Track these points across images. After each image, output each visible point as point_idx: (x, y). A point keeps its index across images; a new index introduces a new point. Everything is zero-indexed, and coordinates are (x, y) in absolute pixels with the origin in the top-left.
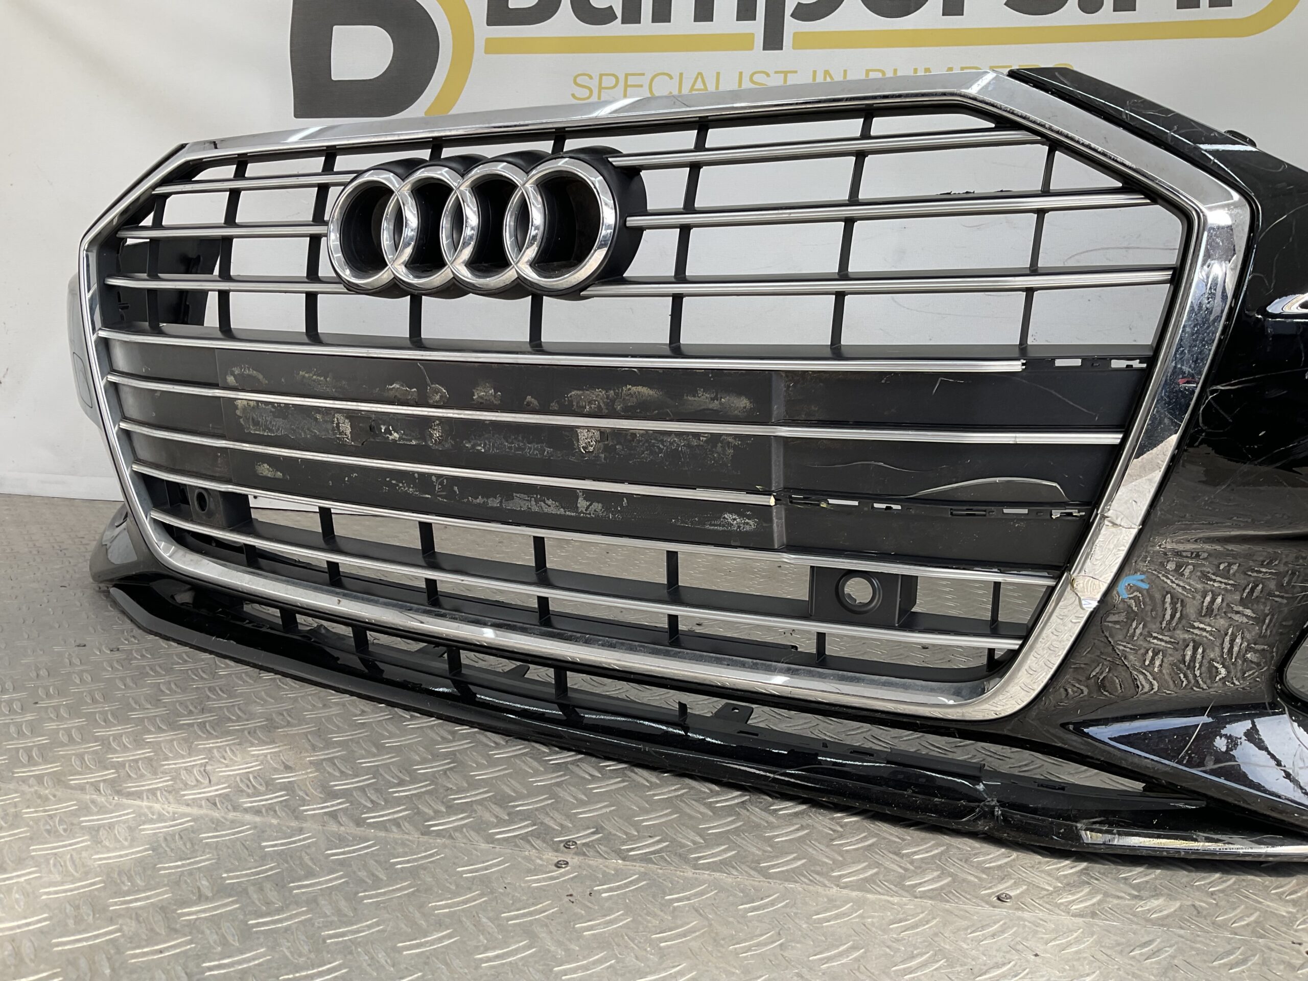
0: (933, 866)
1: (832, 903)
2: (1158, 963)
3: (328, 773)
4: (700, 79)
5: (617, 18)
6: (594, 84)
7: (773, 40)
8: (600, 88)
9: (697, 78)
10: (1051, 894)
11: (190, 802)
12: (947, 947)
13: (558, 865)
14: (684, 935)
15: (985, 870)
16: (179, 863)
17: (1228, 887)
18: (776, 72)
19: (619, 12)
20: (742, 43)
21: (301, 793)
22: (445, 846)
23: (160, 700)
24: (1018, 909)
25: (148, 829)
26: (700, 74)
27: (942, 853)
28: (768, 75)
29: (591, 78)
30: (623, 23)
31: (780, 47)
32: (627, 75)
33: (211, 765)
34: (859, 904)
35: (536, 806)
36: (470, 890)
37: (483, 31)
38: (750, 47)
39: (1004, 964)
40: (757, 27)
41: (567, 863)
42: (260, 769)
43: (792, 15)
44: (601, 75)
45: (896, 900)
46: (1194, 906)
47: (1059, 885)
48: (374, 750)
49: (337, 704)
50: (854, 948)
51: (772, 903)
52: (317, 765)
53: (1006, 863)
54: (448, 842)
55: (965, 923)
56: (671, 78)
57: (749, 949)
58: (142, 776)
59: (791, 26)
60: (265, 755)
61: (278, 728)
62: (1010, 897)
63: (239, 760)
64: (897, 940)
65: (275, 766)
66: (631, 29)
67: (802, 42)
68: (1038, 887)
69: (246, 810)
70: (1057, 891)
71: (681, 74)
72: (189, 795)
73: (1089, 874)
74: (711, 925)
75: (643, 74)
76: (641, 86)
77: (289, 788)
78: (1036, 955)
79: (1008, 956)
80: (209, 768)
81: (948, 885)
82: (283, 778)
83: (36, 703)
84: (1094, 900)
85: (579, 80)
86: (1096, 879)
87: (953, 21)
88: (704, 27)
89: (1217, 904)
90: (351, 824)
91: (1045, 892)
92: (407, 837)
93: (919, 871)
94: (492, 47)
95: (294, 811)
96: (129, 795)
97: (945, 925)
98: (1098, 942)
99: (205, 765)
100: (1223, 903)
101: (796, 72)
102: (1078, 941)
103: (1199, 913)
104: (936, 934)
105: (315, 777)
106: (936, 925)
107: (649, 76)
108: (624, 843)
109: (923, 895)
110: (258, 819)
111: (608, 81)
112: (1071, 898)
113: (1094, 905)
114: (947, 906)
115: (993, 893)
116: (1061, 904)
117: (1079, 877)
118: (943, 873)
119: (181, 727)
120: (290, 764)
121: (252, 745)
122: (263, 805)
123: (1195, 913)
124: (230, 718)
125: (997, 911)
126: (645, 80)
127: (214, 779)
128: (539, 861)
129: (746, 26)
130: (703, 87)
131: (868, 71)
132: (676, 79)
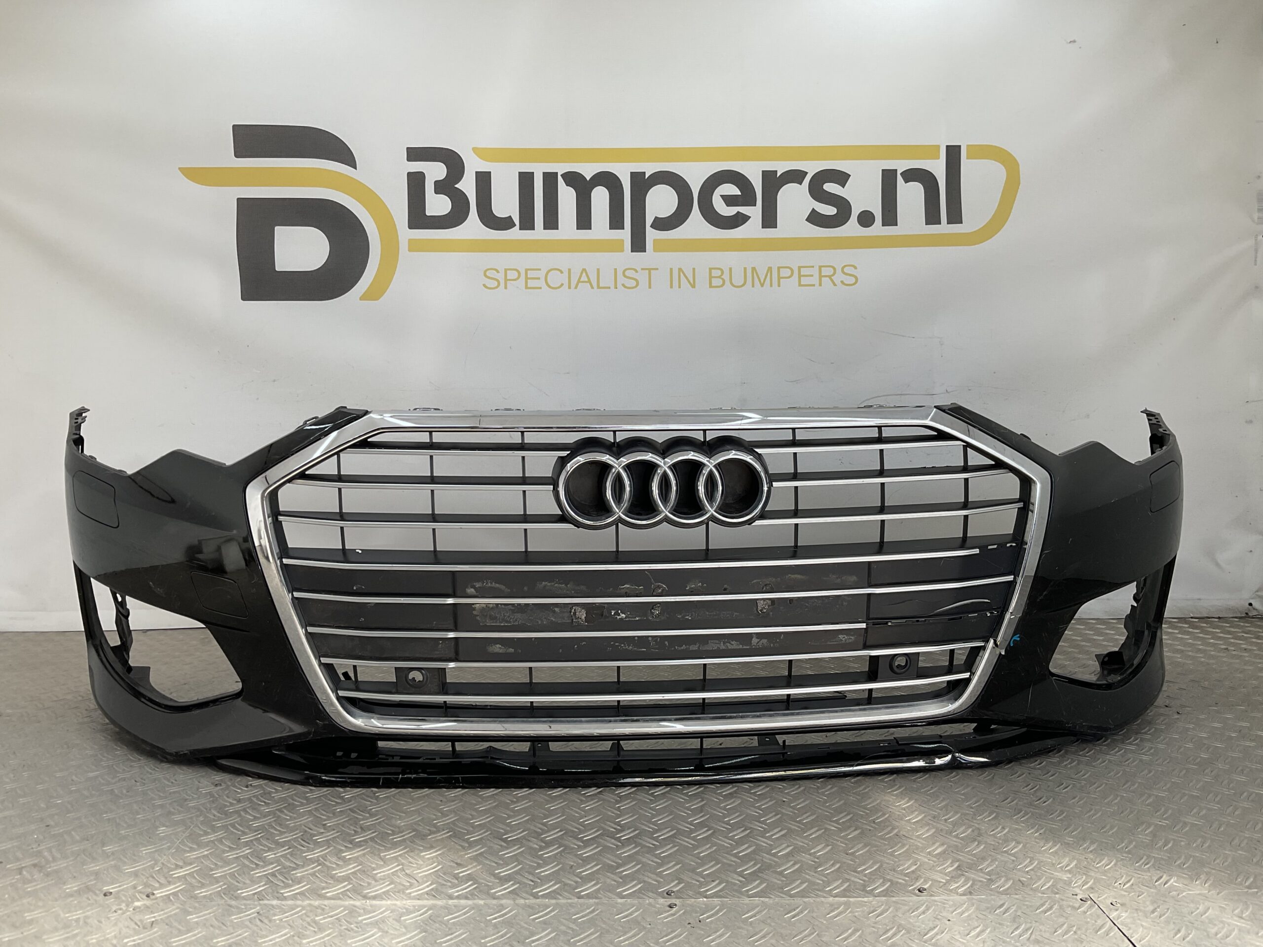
0: (878, 877)
1: (833, 907)
2: (1010, 915)
3: (487, 864)
4: (584, 274)
5: (515, 225)
6: (500, 277)
7: (639, 244)
8: (506, 280)
9: (582, 273)
10: (945, 884)
11: (418, 897)
12: (903, 922)
13: (671, 907)
14: (764, 937)
15: (906, 875)
16: (448, 938)
17: (1035, 867)
18: (642, 269)
19: (516, 220)
20: (614, 247)
21: (483, 881)
22: (597, 904)
23: (325, 825)
24: (932, 895)
25: (408, 919)
26: (584, 270)
27: (879, 868)
28: (637, 271)
29: (498, 272)
30: (520, 229)
31: (643, 249)
32: (527, 270)
33: (408, 869)
34: (847, 905)
35: (633, 870)
36: (631, 929)
37: (406, 234)
38: (622, 251)
39: (935, 928)
40: (625, 234)
41: (676, 905)
42: (442, 868)
43: (651, 226)
44: (506, 270)
45: (866, 899)
46: (1019, 880)
47: (948, 878)
48: (505, 845)
49: (450, 811)
50: (856, 930)
51: (801, 912)
52: (475, 859)
53: (916, 869)
54: (596, 901)
55: (907, 908)
56: (562, 272)
57: (802, 939)
58: (369, 884)
59: (652, 235)
60: (436, 857)
61: (428, 836)
62: (925, 890)
63: (422, 863)
64: (875, 923)
65: (449, 864)
66: (528, 234)
67: (660, 246)
68: (937, 881)
69: (458, 897)
70: (948, 882)
71: (569, 270)
72: (413, 891)
73: (961, 869)
74: (775, 929)
75: (540, 270)
76: (539, 278)
77: (469, 878)
78: (949, 920)
79: (935, 923)
80: (407, 871)
81: (889, 886)
82: (463, 872)
83: (239, 839)
84: (969, 885)
86: (966, 872)
87: (770, 233)
88: (584, 234)
89: (1031, 878)
90: (531, 898)
91: (942, 884)
92: (569, 901)
93: (871, 880)
94: (415, 247)
95: (488, 894)
96: (374, 898)
97: (897, 910)
98: (977, 909)
99: (403, 870)
100: (1034, 877)
101: (657, 269)
102: (967, 910)
103: (1023, 884)
104: (894, 916)
105: (482, 868)
106: (892, 912)
107: (543, 272)
108: (700, 887)
109: (879, 895)
110: (470, 902)
111: (512, 275)
112: (957, 885)
113: (969, 888)
114: (894, 899)
115: (915, 888)
116: (952, 889)
117: (957, 872)
118: (884, 880)
119: (359, 845)
120: (459, 861)
121: (422, 851)
122: (466, 892)
123: (1021, 885)
124: (387, 833)
125: (921, 898)
126: (542, 274)
127: (420, 881)
128: (657, 906)
129: (617, 234)
130: (587, 280)
131: (710, 269)
132: (566, 274)
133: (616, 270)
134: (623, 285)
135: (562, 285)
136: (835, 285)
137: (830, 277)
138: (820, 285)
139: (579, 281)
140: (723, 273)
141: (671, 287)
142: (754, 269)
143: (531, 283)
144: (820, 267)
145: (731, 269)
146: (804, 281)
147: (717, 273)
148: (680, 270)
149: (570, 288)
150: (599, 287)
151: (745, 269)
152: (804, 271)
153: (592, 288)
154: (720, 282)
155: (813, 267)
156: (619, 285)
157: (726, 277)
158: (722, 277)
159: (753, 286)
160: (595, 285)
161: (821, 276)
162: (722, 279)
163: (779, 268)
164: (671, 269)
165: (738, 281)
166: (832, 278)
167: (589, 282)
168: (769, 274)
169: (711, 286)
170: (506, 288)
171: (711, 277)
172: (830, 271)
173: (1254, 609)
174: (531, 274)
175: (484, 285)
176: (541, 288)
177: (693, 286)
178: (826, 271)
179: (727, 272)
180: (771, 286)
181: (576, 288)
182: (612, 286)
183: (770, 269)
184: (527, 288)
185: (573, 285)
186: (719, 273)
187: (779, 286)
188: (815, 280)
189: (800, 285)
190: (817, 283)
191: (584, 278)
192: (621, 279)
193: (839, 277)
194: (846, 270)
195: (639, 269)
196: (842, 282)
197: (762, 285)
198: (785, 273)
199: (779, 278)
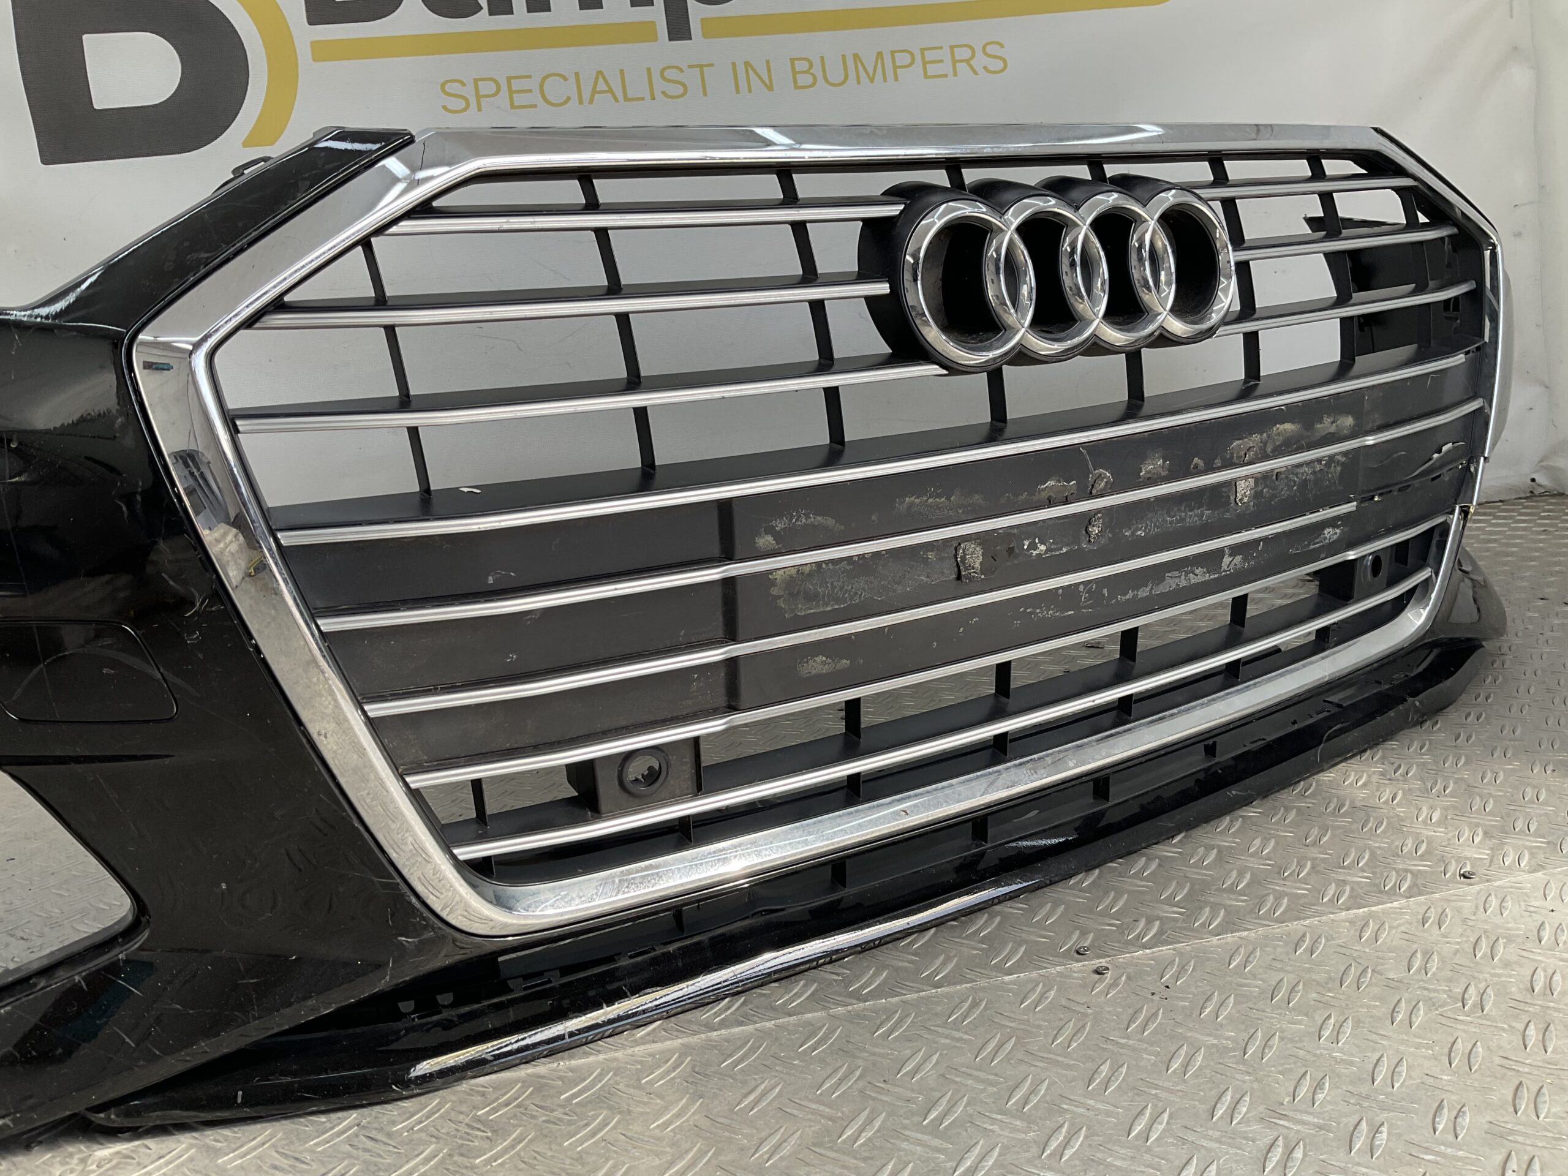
0: (1384, 869)
1: (1357, 925)
4: (601, 80)
5: (482, 8)
6: (469, 91)
7: (679, 28)
8: (478, 97)
9: (597, 79)
10: (1492, 861)
12: (1487, 927)
13: (1099, 972)
14: (1293, 991)
15: (1422, 858)
18: (690, 67)
20: (642, 33)
22: (974, 990)
24: (1490, 880)
25: (654, 1080)
26: (600, 73)
27: (1372, 856)
28: (682, 71)
29: (463, 84)
30: (490, 14)
31: (688, 36)
32: (509, 79)
34: (1376, 918)
36: (1063, 1019)
37: (305, 33)
38: (656, 39)
39: (1542, 926)
40: (657, 13)
41: (1106, 969)
44: (476, 81)
45: (1396, 904)
47: (1488, 851)
51: (1316, 941)
53: (1428, 848)
54: (969, 986)
55: (1470, 904)
56: (565, 79)
59: (697, 12)
62: (1472, 874)
64: (1446, 936)
66: (501, 22)
67: (712, 29)
68: (1476, 859)
70: (1492, 857)
71: (577, 74)
73: (1494, 837)
74: (1299, 976)
75: (530, 77)
78: (1552, 911)
79: (1535, 919)
81: (1413, 879)
84: (1526, 855)
85: (448, 88)
86: (1505, 838)
88: (594, 16)
91: (1487, 861)
92: (923, 994)
93: (1378, 876)
101: (712, 65)
102: (1561, 891)
106: (1454, 915)
107: (536, 81)
108: (1123, 933)
109: (1411, 894)
112: (1509, 859)
113: (1531, 859)
114: (1438, 896)
115: (1454, 874)
116: (1509, 866)
117: (1490, 841)
118: (1397, 871)
125: (1478, 887)
126: (534, 83)
128: (1076, 975)
129: (643, 13)
130: (606, 89)
131: (792, 60)
132: (572, 79)
133: (649, 70)
134: (663, 93)
135: (569, 99)
136: (976, 73)
137: (967, 61)
138: (955, 74)
139: (594, 92)
140: (811, 65)
141: (738, 91)
142: (856, 57)
143: (519, 99)
144: (952, 47)
145: (822, 58)
146: (932, 69)
147: (801, 66)
148: (747, 64)
149: (581, 102)
150: (626, 99)
151: (843, 56)
152: (930, 55)
153: (616, 100)
154: (809, 80)
155: (941, 48)
156: (657, 94)
157: (817, 70)
158: (811, 71)
159: (859, 82)
160: (620, 95)
161: (955, 62)
162: (813, 75)
163: (893, 53)
164: (734, 64)
165: (836, 76)
166: (971, 62)
167: (610, 91)
168: (879, 62)
169: (796, 87)
170: (480, 109)
171: (795, 73)
172: (965, 53)
173: (1539, 485)
174: (516, 85)
175: (444, 107)
176: (535, 106)
177: (770, 88)
178: (962, 53)
179: (817, 63)
180: (885, 80)
181: (591, 101)
182: (648, 97)
183: (880, 55)
184: (513, 106)
185: (586, 95)
186: (805, 66)
187: (896, 79)
188: (946, 68)
189: (926, 76)
190: (950, 71)
191: (601, 86)
192: (659, 84)
193: (979, 61)
194: (989, 49)
195: (685, 68)
196: (985, 68)
197: (872, 80)
198: (903, 59)
199: (895, 68)
